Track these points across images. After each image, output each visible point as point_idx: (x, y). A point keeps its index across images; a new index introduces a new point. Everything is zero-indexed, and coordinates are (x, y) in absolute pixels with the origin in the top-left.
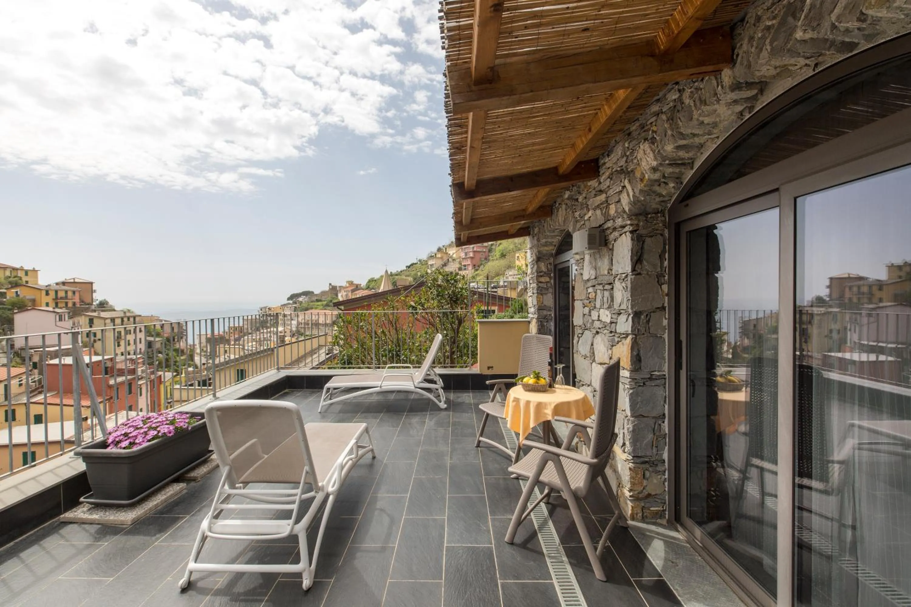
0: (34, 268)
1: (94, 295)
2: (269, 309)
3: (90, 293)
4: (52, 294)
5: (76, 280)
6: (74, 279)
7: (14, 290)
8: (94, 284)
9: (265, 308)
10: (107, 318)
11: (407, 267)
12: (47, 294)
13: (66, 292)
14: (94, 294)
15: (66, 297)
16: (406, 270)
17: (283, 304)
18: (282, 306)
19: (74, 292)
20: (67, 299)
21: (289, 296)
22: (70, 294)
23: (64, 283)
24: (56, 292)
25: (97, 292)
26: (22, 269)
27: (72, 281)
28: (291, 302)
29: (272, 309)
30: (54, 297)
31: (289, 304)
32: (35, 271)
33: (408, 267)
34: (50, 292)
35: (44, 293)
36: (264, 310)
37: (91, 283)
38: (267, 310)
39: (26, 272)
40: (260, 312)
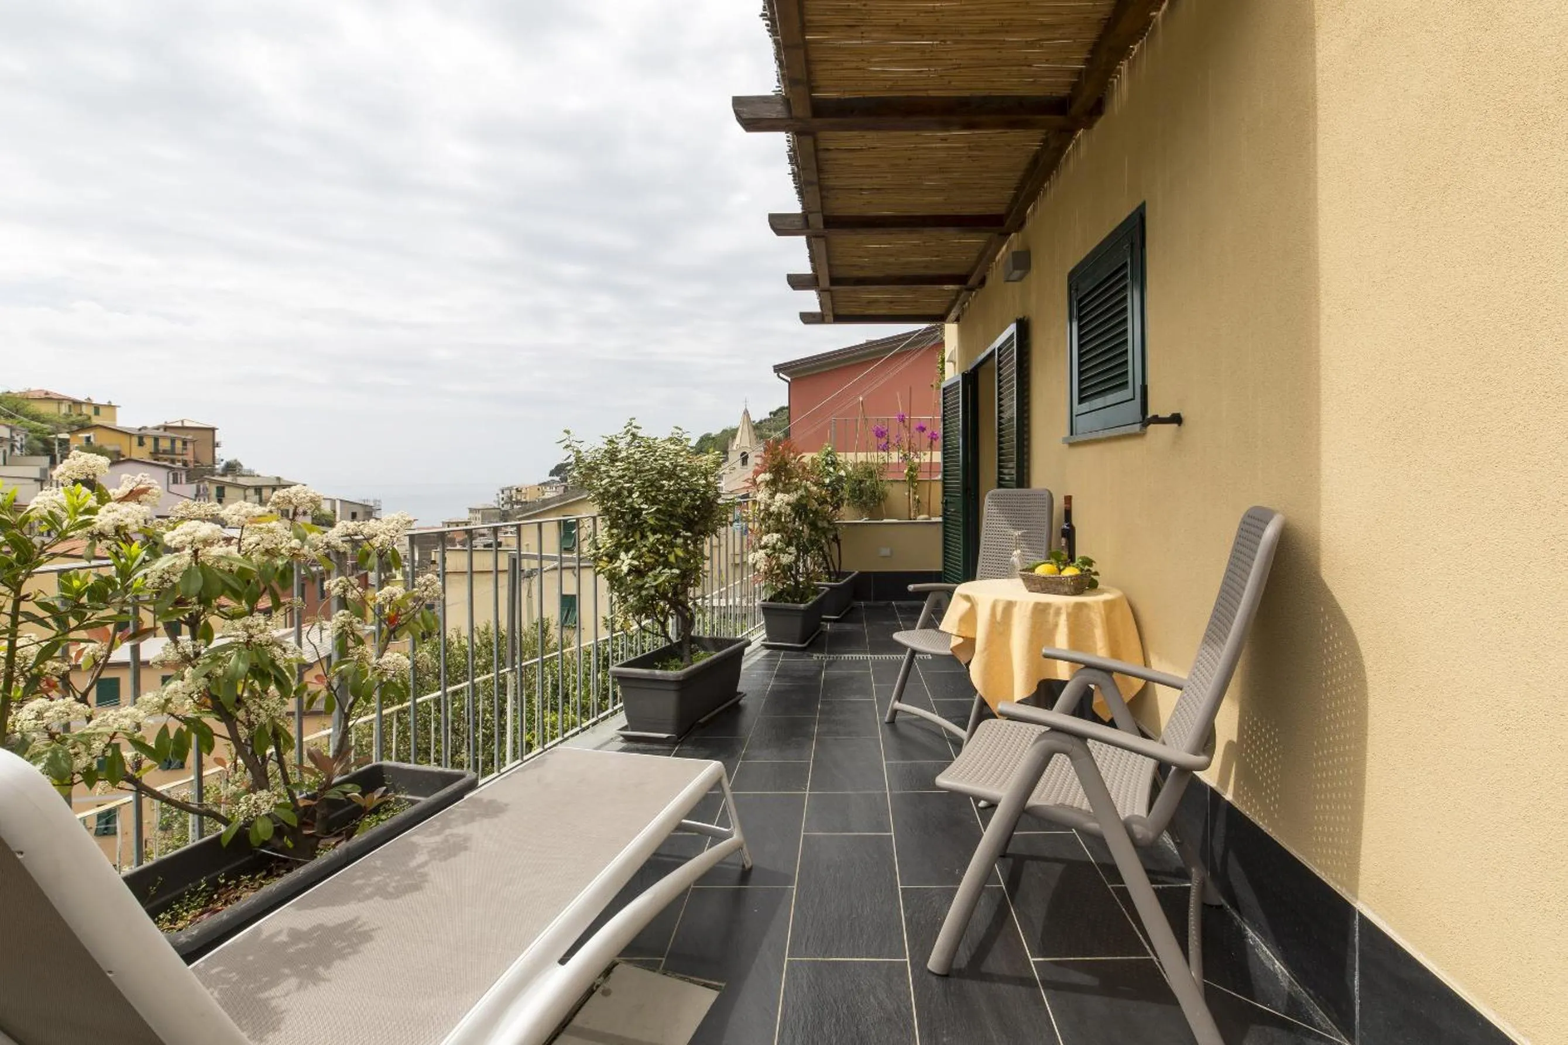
0: (110, 402)
1: (218, 451)
2: (517, 489)
3: (211, 448)
4: (149, 443)
5: (187, 424)
6: (182, 422)
7: (84, 435)
8: (217, 432)
9: (510, 489)
10: (249, 487)
11: (771, 413)
12: (141, 443)
13: (173, 441)
14: (217, 449)
15: (172, 451)
16: (769, 420)
17: (541, 482)
18: (540, 485)
19: (185, 443)
20: (175, 454)
21: (553, 468)
22: (179, 445)
23: (166, 428)
24: (156, 440)
25: (222, 444)
26: (89, 402)
27: (179, 424)
28: (557, 478)
29: (523, 491)
30: (152, 450)
31: (554, 481)
32: (110, 406)
33: (774, 414)
34: (145, 440)
35: (135, 440)
36: (507, 492)
37: (213, 430)
38: (514, 492)
39: (97, 409)
40: (501, 496)
